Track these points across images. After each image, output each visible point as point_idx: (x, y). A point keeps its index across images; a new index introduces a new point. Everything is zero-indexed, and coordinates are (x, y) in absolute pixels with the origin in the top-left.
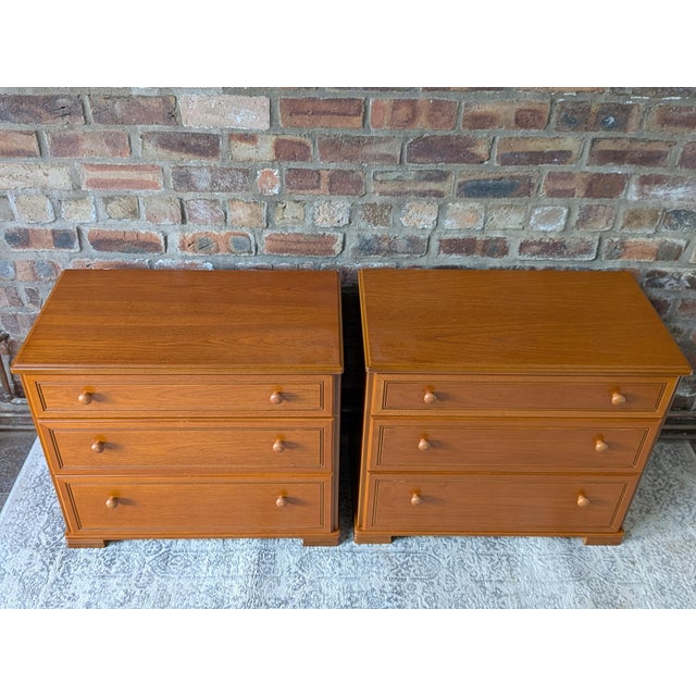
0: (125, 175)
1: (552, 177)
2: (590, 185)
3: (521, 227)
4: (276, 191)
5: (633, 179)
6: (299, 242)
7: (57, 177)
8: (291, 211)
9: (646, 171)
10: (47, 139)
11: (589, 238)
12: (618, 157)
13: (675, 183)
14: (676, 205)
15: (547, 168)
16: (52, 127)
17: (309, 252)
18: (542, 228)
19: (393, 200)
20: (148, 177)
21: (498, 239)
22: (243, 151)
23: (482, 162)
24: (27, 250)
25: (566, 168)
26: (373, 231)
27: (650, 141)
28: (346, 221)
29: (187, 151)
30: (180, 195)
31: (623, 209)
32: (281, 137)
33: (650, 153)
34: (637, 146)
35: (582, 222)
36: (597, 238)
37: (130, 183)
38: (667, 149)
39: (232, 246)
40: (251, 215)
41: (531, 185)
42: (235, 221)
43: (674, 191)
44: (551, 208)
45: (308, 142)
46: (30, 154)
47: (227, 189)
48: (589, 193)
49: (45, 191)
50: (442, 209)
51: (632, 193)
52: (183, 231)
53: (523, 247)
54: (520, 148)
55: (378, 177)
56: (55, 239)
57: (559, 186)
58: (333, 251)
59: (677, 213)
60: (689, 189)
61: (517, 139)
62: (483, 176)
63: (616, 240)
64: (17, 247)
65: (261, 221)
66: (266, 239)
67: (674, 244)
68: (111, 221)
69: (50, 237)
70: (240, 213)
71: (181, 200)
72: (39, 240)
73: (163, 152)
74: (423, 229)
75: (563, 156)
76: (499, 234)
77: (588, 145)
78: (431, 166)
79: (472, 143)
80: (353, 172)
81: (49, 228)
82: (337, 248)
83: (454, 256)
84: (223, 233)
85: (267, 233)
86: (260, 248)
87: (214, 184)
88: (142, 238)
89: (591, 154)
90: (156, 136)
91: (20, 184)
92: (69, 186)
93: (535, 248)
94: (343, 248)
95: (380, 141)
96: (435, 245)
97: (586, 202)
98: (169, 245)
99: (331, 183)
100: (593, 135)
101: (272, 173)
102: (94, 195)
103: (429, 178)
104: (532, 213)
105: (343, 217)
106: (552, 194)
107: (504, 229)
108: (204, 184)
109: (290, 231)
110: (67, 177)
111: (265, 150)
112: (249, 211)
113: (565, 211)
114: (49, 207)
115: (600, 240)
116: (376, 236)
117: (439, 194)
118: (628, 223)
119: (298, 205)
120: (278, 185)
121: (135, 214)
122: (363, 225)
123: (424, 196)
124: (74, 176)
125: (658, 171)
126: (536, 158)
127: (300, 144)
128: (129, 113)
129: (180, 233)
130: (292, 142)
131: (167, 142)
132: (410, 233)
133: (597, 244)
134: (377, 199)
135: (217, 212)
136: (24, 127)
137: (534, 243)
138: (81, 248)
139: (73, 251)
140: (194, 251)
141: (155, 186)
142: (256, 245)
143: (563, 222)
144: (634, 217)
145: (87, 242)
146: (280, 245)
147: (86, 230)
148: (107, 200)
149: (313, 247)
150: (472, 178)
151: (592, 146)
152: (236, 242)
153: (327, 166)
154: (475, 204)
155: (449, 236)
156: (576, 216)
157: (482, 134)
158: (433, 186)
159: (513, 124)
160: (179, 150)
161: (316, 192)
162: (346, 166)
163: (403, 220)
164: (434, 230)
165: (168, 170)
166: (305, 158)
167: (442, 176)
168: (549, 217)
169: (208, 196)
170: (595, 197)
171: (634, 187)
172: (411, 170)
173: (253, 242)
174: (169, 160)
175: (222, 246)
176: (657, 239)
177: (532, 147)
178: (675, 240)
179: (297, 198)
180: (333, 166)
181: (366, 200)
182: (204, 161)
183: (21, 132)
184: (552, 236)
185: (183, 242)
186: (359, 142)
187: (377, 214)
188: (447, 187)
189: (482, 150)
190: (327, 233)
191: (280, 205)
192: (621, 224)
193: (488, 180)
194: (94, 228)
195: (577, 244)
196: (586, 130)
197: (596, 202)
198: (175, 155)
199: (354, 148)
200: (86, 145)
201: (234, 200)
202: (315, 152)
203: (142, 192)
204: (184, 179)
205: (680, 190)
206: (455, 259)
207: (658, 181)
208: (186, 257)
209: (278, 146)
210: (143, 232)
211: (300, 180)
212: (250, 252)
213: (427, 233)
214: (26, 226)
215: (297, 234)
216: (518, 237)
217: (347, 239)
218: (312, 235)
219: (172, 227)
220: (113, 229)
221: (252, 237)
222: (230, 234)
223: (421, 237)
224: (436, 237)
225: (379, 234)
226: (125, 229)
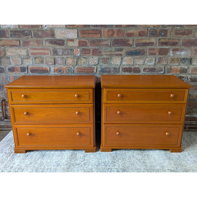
0: (40, 51)
1: (150, 49)
2: (160, 51)
3: (143, 64)
4: (79, 55)
5: (171, 50)
6: (85, 69)
7: (23, 52)
8: (83, 60)
9: (174, 47)
10: (21, 42)
11: (161, 67)
12: (166, 44)
13: (182, 50)
14: (183, 57)
15: (148, 47)
16: (23, 39)
17: (88, 72)
18: (149, 64)
19: (109, 57)
20: (46, 52)
21: (137, 68)
22: (71, 44)
23: (131, 46)
24: (13, 73)
25: (153, 47)
26: (104, 66)
27: (173, 39)
28: (97, 63)
29: (57, 44)
30: (54, 56)
31: (169, 58)
32: (80, 40)
33: (174, 42)
34: (170, 41)
35: (159, 62)
36: (164, 66)
37: (41, 53)
38: (178, 41)
39: (67, 71)
40: (72, 62)
41: (144, 52)
42: (68, 63)
43: (182, 53)
44: (150, 58)
45: (87, 41)
46: (17, 46)
47: (66, 55)
48: (160, 54)
49: (20, 56)
50: (122, 59)
51: (171, 53)
53: (144, 69)
54: (141, 42)
55: (105, 50)
56: (21, 69)
57: (152, 52)
58: (94, 72)
59: (184, 59)
60: (186, 52)
61: (140, 39)
62: (132, 50)
63: (169, 67)
64: (11, 72)
65: (75, 63)
66: (76, 68)
67: (184, 68)
68: (36, 64)
69: (20, 69)
70: (70, 61)
71: (54, 58)
72: (17, 70)
73: (50, 45)
74: (117, 65)
75: (152, 44)
76: (137, 66)
77: (158, 40)
78: (118, 47)
79: (128, 41)
80: (98, 49)
81: (20, 66)
82: (95, 71)
83: (126, 73)
84: (65, 67)
85: (76, 67)
86: (75, 72)
87: (63, 53)
88: (44, 69)
89: (159, 43)
90: (49, 40)
91: (13, 54)
92: (26, 55)
93: (148, 70)
94: (97, 71)
95: (105, 40)
96: (121, 70)
97: (159, 56)
98: (51, 71)
99: (93, 52)
100: (159, 38)
101: (78, 50)
102: (32, 57)
103: (118, 50)
104: (145, 60)
105: (96, 62)
106: (150, 54)
107: (139, 65)
108: (60, 53)
109: (83, 66)
110: (26, 52)
111: (76, 44)
112: (72, 61)
113: (154, 59)
114: (20, 60)
115: (164, 67)
116: (105, 67)
117: (121, 55)
118: (171, 62)
119: (85, 59)
120: (79, 53)
121: (42, 62)
122: (102, 64)
123: (117, 55)
124: (27, 52)
125: (177, 47)
126: (145, 44)
127: (85, 42)
128: (42, 34)
129: (54, 67)
130: (83, 41)
131: (52, 42)
132: (114, 66)
133: (164, 68)
134: (105, 57)
135: (64, 61)
136: (16, 39)
137: (147, 69)
138: (28, 72)
139: (25, 73)
140: (57, 72)
141: (48, 54)
142: (74, 71)
143: (154, 62)
144: (173, 60)
145: (29, 71)
146: (80, 70)
147: (29, 67)
148: (35, 58)
149: (88, 70)
150: (129, 50)
151: (159, 41)
152: (68, 70)
153: (92, 48)
154: (130, 58)
155: (124, 67)
156: (157, 60)
157: (131, 38)
158: (119, 53)
159: (138, 36)
160: (54, 44)
161: (89, 55)
162: (97, 47)
163: (112, 62)
164: (120, 65)
165: (51, 50)
166: (86, 46)
167: (121, 50)
168: (150, 61)
169: (61, 57)
170: (161, 55)
171: (171, 52)
172: (113, 48)
174: (51, 47)
175: (65, 71)
176: (180, 67)
177: (144, 41)
178: (184, 67)
179: (84, 57)
180: (93, 48)
181: (102, 57)
182: (61, 47)
183: (15, 40)
184: (152, 66)
185: (54, 70)
186: (100, 41)
187: (105, 61)
188: (123, 53)
189: (131, 42)
190: (92, 67)
191: (80, 59)
192: (169, 62)
193: (133, 50)
194: (32, 66)
195: (158, 69)
196: (157, 37)
197: (162, 56)
198: (53, 46)
199: (99, 43)
200: (31, 43)
201: (68, 57)
202: (89, 44)
203: (45, 56)
204: (55, 52)
205: (184, 52)
207: (177, 50)
208: (55, 74)
209: (79, 42)
210: (44, 67)
211: (85, 52)
212: (72, 72)
213: (119, 66)
214: (14, 66)
215: (84, 67)
216: (142, 67)
217: (98, 68)
218: (88, 67)
219: (52, 66)
220: (36, 66)
221: (72, 68)
222: (67, 67)
223: (117, 67)
224: (121, 67)
225: (106, 67)
226: (39, 66)
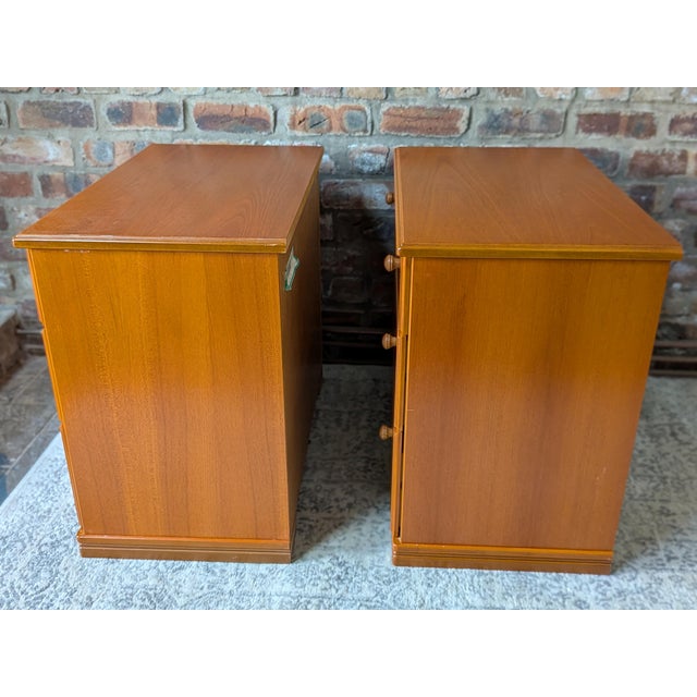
3: (671, 98)
6: (419, 118)
17: (431, 130)
21: (645, 115)
24: (129, 128)
26: (504, 103)
28: (473, 91)
39: (345, 123)
42: (351, 91)
52: (295, 104)
53: (674, 124)
56: (158, 113)
58: (456, 130)
64: (118, 124)
65: (379, 92)
66: (384, 114)
68: (218, 94)
69: (154, 112)
72: (142, 116)
74: (561, 100)
76: (645, 109)
81: (154, 100)
82: (462, 126)
83: (594, 136)
84: (338, 106)
85: (385, 107)
86: (377, 127)
88: (250, 113)
93: (688, 126)
94: (469, 125)
96: (573, 121)
98: (278, 123)
107: (653, 102)
109: (411, 104)
116: (506, 111)
122: (492, 95)
129: (290, 107)
132: (545, 106)
137: (687, 120)
138: (186, 126)
139: (176, 129)
140: (305, 129)
142: (372, 123)
145: (192, 119)
146: (399, 121)
147: (192, 103)
149: (434, 123)
152: (351, 118)
155: (589, 110)
163: (537, 89)
164: (573, 101)
173: (369, 118)
175: (336, 123)
185: (293, 119)
190: (452, 106)
194: (201, 101)
206: (595, 141)
208: (295, 138)
210: (252, 105)
212: (365, 131)
213: (565, 106)
214: (130, 99)
215: (418, 108)
216: (667, 112)
217: (474, 116)
218: (435, 109)
219: (283, 99)
220: (221, 102)
221: (368, 112)
222: (345, 108)
223: (559, 111)
224: (574, 111)
225: (510, 108)
226: (233, 102)
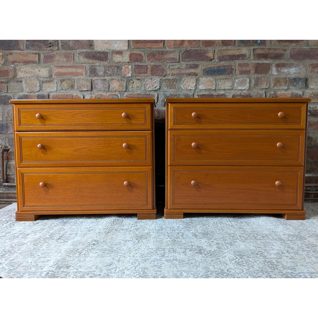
0: (70, 70)
1: (240, 65)
2: (256, 68)
3: (231, 88)
4: (130, 75)
5: (273, 65)
7: (44, 72)
8: (136, 84)
9: (278, 62)
10: (42, 56)
11: (260, 92)
12: (265, 56)
13: (291, 66)
14: (293, 76)
15: (238, 62)
16: (46, 51)
18: (240, 88)
19: (178, 78)
20: (79, 71)
21: (222, 95)
22: (117, 58)
23: (212, 60)
25: (245, 62)
26: (170, 92)
27: (276, 49)
28: (158, 87)
29: (96, 59)
30: (91, 78)
31: (272, 78)
32: (132, 52)
33: (277, 54)
34: (271, 51)
35: (256, 84)
36: (264, 91)
37: (72, 74)
38: (283, 52)
40: (119, 86)
41: (232, 69)
42: (113, 88)
43: (291, 70)
44: (242, 79)
45: (143, 54)
46: (34, 62)
47: (111, 75)
48: (257, 72)
49: (38, 77)
50: (197, 80)
51: (274, 71)
52: (91, 94)
54: (225, 53)
55: (171, 68)
57: (244, 69)
59: (295, 79)
60: (297, 68)
61: (224, 50)
62: (212, 66)
63: (272, 93)
65: (124, 88)
66: (125, 97)
67: (297, 94)
68: (62, 91)
69: (36, 98)
70: (115, 85)
71: (91, 80)
73: (86, 60)
74: (191, 90)
75: (243, 56)
76: (222, 92)
77: (252, 51)
78: (192, 63)
79: (207, 52)
80: (160, 65)
81: (37, 94)
84: (108, 94)
85: (126, 94)
87: (105, 73)
88: (74, 97)
89: (254, 54)
90: (84, 54)
91: (28, 75)
92: (48, 76)
94: (158, 100)
95: (171, 52)
97: (256, 76)
99: (152, 70)
100: (253, 48)
101: (128, 67)
102: (56, 79)
103: (191, 67)
104: (234, 82)
105: (157, 85)
106: (242, 73)
107: (224, 90)
108: (101, 73)
109: (135, 93)
110: (48, 72)
111: (126, 58)
112: (119, 84)
113: (248, 80)
114: (38, 84)
115: (265, 92)
116: (171, 94)
117: (196, 74)
118: (275, 85)
119: (139, 81)
120: (131, 72)
121: (72, 87)
122: (165, 89)
123: (190, 75)
124: (50, 72)
125: (282, 61)
126: (233, 57)
127: (140, 55)
128: (75, 45)
129: (89, 95)
130: (136, 54)
131: (89, 56)
132: (185, 92)
133: (264, 95)
134: (170, 77)
135: (106, 84)
136: (34, 52)
137: (238, 96)
141: (82, 74)
143: (248, 85)
144: (277, 81)
147: (52, 94)
148: (62, 81)
150: (208, 67)
151: (254, 52)
153: (149, 64)
154: (210, 78)
155: (202, 93)
156: (253, 82)
157: (210, 49)
158: (192, 71)
159: (221, 44)
160: (92, 59)
161: (146, 75)
162: (158, 63)
163: (182, 86)
164: (195, 90)
165: (88, 68)
166: (141, 61)
167: (196, 66)
168: (242, 83)
169: (103, 78)
170: (259, 74)
171: (274, 69)
172: (183, 64)
174: (87, 63)
176: (290, 92)
177: (230, 53)
178: (297, 92)
179: (138, 78)
180: (152, 64)
181: (166, 78)
182: (102, 63)
183: (33, 53)
184: (245, 92)
186: (163, 53)
187: (172, 83)
188: (199, 71)
189: (210, 55)
190: (151, 93)
191: (131, 81)
192: (272, 85)
193: (215, 67)
194: (55, 94)
195: (256, 95)
196: (250, 46)
197: (260, 76)
198: (91, 61)
199: (161, 56)
200: (57, 58)
201: (113, 79)
202: (145, 58)
203: (77, 77)
204: (93, 72)
205: (293, 69)
207: (284, 65)
209: (131, 56)
210: (75, 95)
211: (140, 70)
213: (193, 92)
214: (27, 94)
215: (138, 94)
216: (230, 93)
217: (159, 97)
218: (144, 94)
219: (87, 92)
220: (63, 94)
221: (119, 96)
222: (110, 95)
223: (190, 94)
224: (196, 94)
225: (172, 93)
226: (67, 94)
